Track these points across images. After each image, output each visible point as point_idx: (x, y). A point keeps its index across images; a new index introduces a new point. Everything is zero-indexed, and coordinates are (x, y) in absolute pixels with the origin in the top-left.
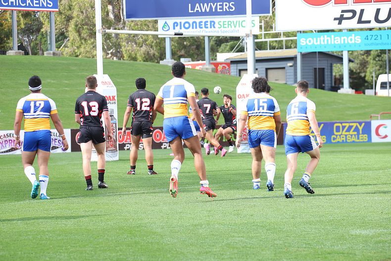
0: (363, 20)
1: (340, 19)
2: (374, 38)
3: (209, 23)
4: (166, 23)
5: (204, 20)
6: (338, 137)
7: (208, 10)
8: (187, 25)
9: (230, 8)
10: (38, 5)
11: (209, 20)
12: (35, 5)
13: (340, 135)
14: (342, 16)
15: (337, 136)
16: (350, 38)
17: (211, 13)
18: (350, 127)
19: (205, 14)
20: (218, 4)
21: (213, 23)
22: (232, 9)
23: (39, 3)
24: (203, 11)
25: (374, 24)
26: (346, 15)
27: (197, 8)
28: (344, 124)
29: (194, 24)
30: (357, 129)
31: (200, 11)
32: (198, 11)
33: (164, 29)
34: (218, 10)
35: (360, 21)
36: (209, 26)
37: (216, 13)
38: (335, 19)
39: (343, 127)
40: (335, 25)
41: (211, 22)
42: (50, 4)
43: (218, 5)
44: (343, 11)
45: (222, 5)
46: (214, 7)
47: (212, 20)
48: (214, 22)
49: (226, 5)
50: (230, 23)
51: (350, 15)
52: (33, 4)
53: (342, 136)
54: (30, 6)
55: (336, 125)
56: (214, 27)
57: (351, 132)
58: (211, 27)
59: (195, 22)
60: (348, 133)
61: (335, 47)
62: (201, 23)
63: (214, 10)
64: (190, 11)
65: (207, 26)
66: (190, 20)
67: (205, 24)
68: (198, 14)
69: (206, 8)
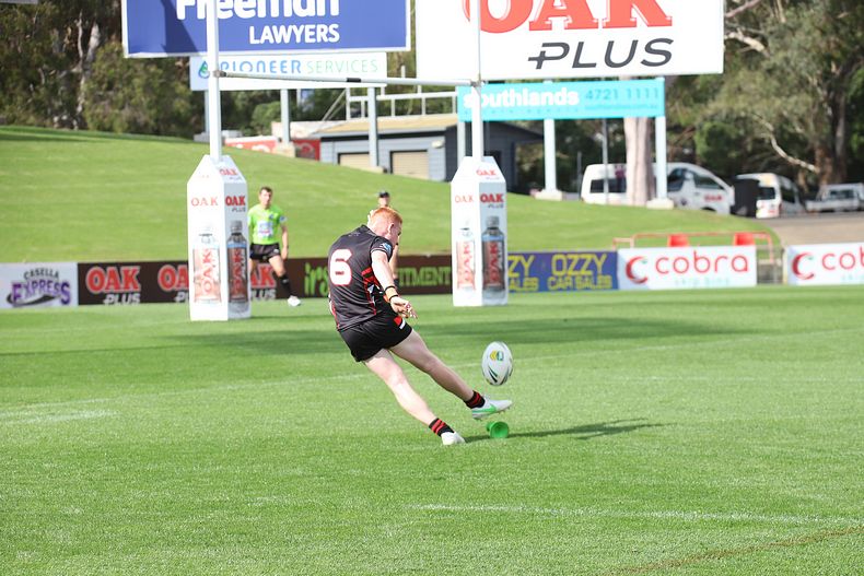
0: (581, 61)
1: (541, 59)
2: (603, 95)
3: (289, 65)
4: (206, 63)
5: (279, 59)
6: (560, 280)
7: (287, 40)
8: (247, 68)
9: (329, 35)
11: (289, 59)
13: (563, 277)
14: (543, 53)
15: (557, 277)
16: (558, 94)
17: (293, 45)
18: (581, 262)
19: (282, 46)
20: (308, 27)
21: (296, 64)
22: (334, 37)
24: (279, 41)
25: (603, 70)
26: (550, 52)
27: (267, 34)
28: (570, 257)
29: (261, 66)
30: (592, 266)
31: (272, 41)
32: (267, 41)
33: (202, 74)
34: (308, 40)
35: (577, 64)
36: (290, 70)
37: (304, 46)
38: (530, 59)
39: (570, 262)
40: (531, 71)
41: (293, 62)
43: (307, 31)
44: (545, 45)
45: (315, 30)
46: (298, 34)
47: (295, 58)
48: (299, 62)
49: (322, 30)
50: (329, 64)
51: (559, 51)
53: (566, 278)
55: (556, 258)
56: (299, 72)
57: (583, 272)
58: (293, 73)
59: (262, 62)
60: (576, 273)
61: (529, 111)
62: (274, 65)
63: (298, 40)
64: (253, 41)
65: (285, 70)
66: (253, 57)
67: (282, 67)
68: (267, 46)
69: (283, 34)
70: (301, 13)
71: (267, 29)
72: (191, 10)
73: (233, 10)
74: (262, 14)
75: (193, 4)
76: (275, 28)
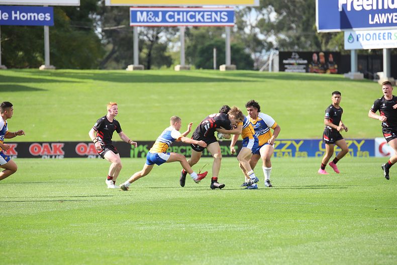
3: (386, 35)
4: (351, 34)
5: (382, 32)
7: (385, 22)
8: (368, 37)
10: (210, 20)
11: (387, 32)
12: (206, 20)
17: (388, 24)
19: (383, 25)
20: (395, 14)
21: (389, 35)
23: (211, 18)
24: (382, 22)
27: (376, 20)
29: (374, 36)
31: (379, 22)
32: (376, 22)
33: (350, 41)
34: (394, 21)
36: (386, 37)
37: (392, 24)
41: (388, 33)
42: (224, 19)
43: (394, 16)
46: (390, 18)
47: (389, 31)
48: (391, 33)
52: (203, 19)
54: (200, 21)
56: (391, 39)
58: (388, 39)
59: (375, 34)
62: (380, 35)
63: (390, 21)
64: (371, 22)
65: (385, 38)
66: (371, 31)
67: (384, 36)
68: (377, 25)
69: (383, 18)
70: (392, 7)
71: (376, 15)
72: (345, 6)
73: (362, 5)
74: (375, 8)
75: (346, 3)
76: (380, 15)
